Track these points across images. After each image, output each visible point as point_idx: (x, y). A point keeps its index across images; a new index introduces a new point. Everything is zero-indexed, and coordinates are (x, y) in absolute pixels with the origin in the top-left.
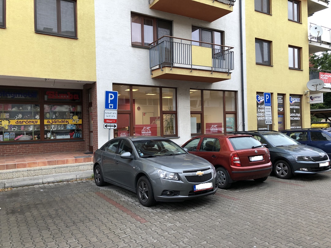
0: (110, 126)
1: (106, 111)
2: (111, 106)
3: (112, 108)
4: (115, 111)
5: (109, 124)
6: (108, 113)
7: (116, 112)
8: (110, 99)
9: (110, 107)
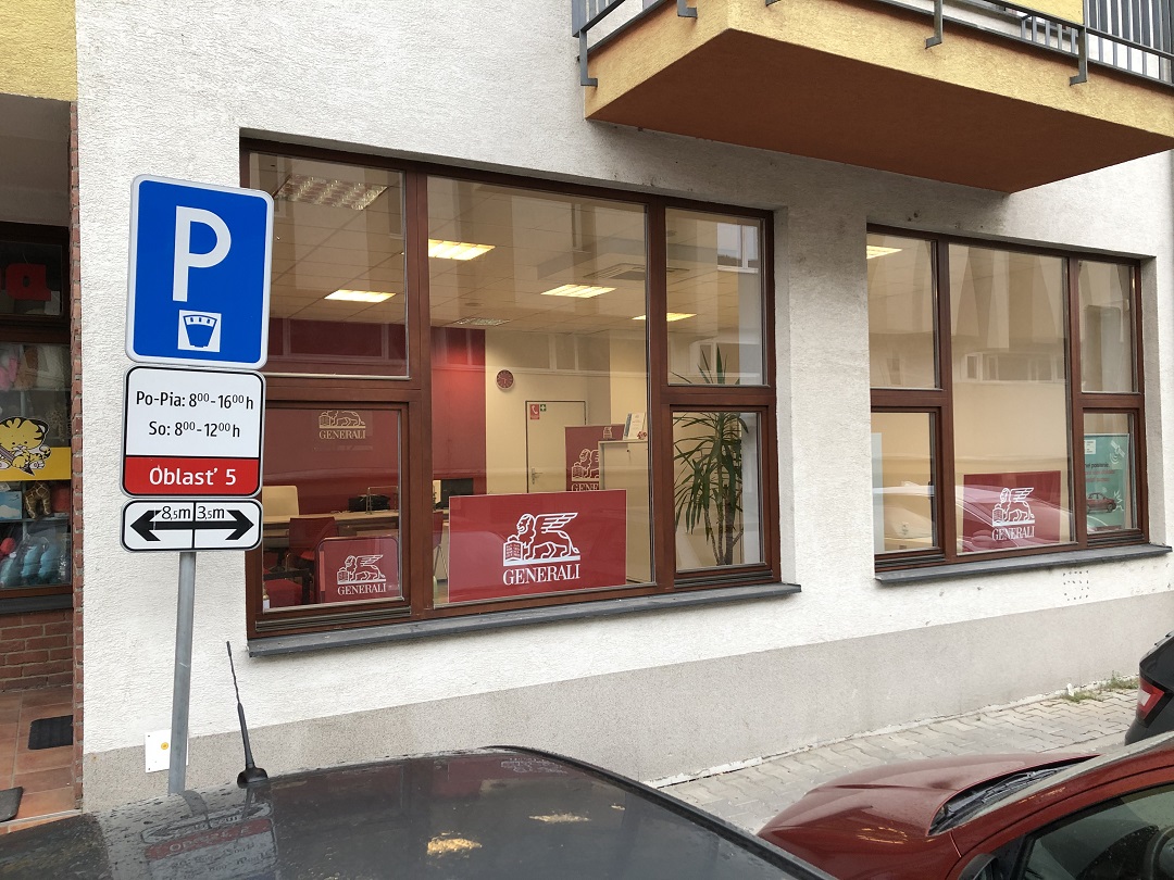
0: (194, 526)
1: (141, 380)
2: (200, 335)
3: (214, 345)
4: (246, 384)
5: (177, 509)
6: (163, 398)
7: (252, 387)
8: (185, 260)
9: (184, 343)
